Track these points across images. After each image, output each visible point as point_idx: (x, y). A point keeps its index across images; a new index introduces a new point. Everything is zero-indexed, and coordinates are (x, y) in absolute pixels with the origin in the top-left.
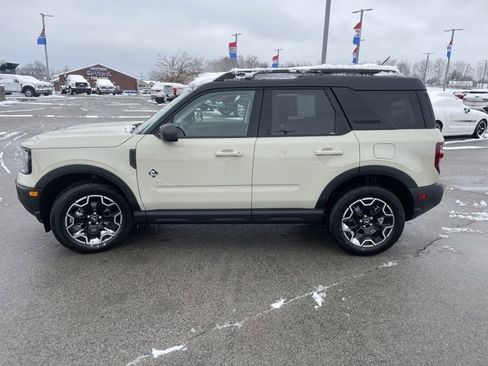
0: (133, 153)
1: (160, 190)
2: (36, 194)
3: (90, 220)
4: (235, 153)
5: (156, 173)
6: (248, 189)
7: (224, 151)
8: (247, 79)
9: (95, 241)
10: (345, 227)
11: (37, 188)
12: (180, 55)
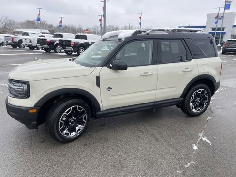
0: (98, 78)
1: (112, 98)
2: (35, 111)
3: (70, 122)
4: (150, 73)
5: (111, 88)
6: (154, 92)
7: (144, 73)
8: (148, 34)
9: (73, 134)
10: (191, 104)
11: (35, 107)
12: (4, 18)
